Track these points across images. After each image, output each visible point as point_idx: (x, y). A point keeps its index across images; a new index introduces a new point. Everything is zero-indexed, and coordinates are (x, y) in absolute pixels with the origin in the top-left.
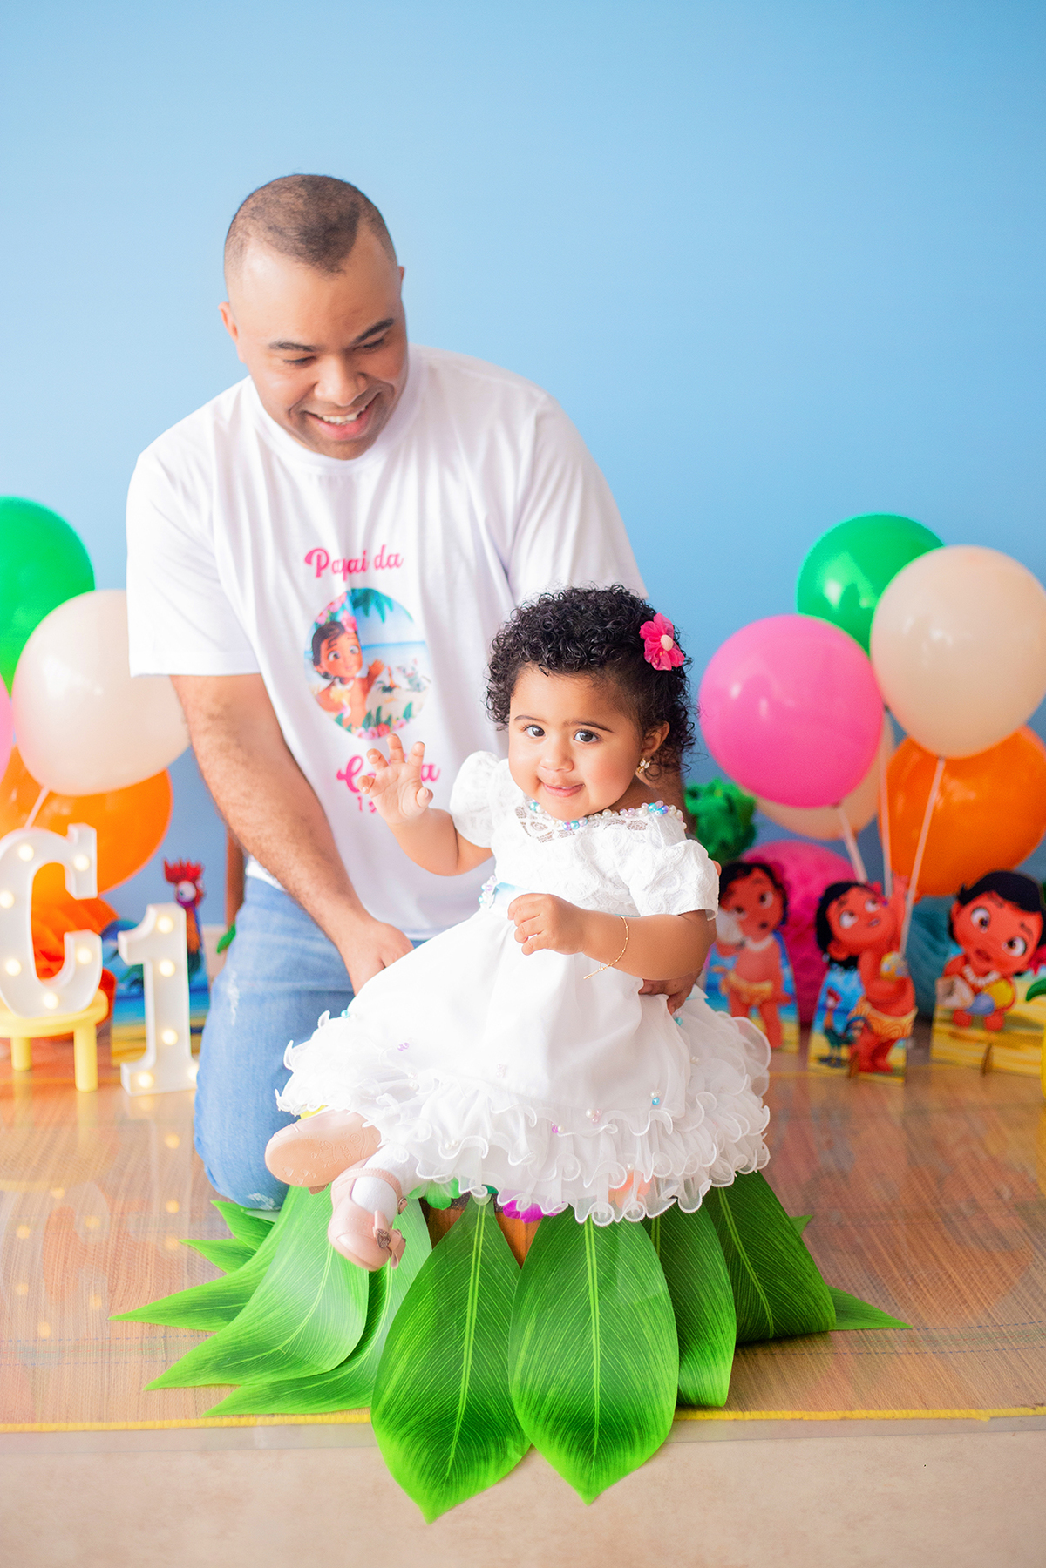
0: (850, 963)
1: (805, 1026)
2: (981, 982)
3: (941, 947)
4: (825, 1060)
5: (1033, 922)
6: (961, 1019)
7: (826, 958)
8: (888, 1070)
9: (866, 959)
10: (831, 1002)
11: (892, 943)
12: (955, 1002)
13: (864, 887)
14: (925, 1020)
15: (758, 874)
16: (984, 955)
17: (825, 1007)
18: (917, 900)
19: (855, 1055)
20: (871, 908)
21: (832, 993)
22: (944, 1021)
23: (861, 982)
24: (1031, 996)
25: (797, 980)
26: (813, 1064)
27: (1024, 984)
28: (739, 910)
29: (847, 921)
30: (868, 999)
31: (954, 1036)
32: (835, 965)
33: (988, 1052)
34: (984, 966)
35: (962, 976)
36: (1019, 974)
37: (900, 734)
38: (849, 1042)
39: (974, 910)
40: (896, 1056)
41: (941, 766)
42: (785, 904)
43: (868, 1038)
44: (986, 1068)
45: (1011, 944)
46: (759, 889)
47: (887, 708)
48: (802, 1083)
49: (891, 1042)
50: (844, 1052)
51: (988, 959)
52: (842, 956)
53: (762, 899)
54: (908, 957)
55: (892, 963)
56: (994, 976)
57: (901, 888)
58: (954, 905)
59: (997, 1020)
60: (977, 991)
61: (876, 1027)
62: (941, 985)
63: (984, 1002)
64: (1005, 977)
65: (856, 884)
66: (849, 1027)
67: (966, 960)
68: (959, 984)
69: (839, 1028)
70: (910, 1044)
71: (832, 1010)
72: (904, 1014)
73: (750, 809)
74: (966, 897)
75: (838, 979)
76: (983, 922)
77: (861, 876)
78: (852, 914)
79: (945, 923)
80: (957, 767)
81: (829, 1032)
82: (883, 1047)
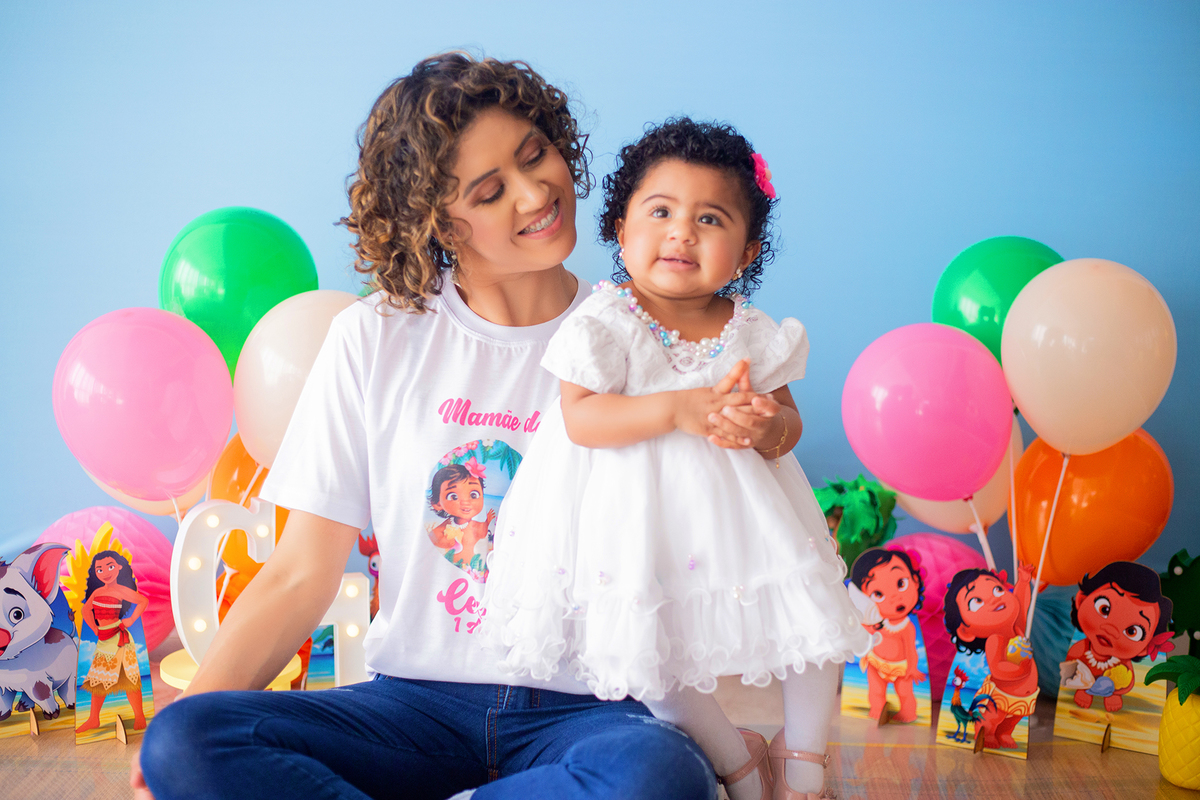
0: (977, 645)
1: (936, 703)
2: (1102, 665)
3: (1064, 633)
4: (951, 735)
5: (1152, 611)
6: (1082, 699)
7: (955, 640)
8: (1013, 746)
9: (992, 643)
10: (958, 682)
11: (1017, 628)
12: (1076, 683)
13: (991, 574)
14: (1048, 700)
15: (896, 561)
16: (1105, 641)
17: (953, 685)
18: (1042, 589)
19: (982, 731)
20: (997, 594)
21: (959, 673)
22: (1066, 701)
23: (987, 662)
24: (1149, 681)
25: (930, 659)
26: (941, 739)
27: (1142, 669)
28: (879, 594)
29: (975, 606)
30: (992, 679)
31: (1075, 714)
32: (963, 648)
33: (1108, 730)
34: (1106, 651)
35: (1085, 661)
36: (1137, 659)
37: (1029, 435)
38: (974, 720)
39: (1095, 601)
40: (1020, 733)
41: (1066, 462)
42: (920, 590)
43: (994, 715)
44: (1106, 746)
45: (1131, 631)
46: (898, 574)
47: (1016, 411)
48: (932, 753)
49: (1016, 719)
50: (971, 728)
51: (1109, 644)
52: (971, 639)
53: (900, 584)
54: (1033, 640)
55: (1017, 645)
56: (1114, 660)
57: (1026, 576)
58: (1078, 593)
59: (1116, 701)
60: (1097, 674)
61: (1001, 705)
62: (1064, 667)
63: (1104, 684)
64: (1123, 662)
65: (985, 572)
66: (974, 705)
67: (1088, 645)
68: (1081, 665)
69: (966, 706)
70: (1034, 721)
71: (958, 688)
72: (1028, 693)
73: (891, 502)
74: (1089, 586)
75: (963, 659)
76: (1104, 610)
77: (991, 565)
78: (979, 600)
79: (1069, 612)
80: (1081, 465)
81: (957, 708)
82: (1009, 723)
